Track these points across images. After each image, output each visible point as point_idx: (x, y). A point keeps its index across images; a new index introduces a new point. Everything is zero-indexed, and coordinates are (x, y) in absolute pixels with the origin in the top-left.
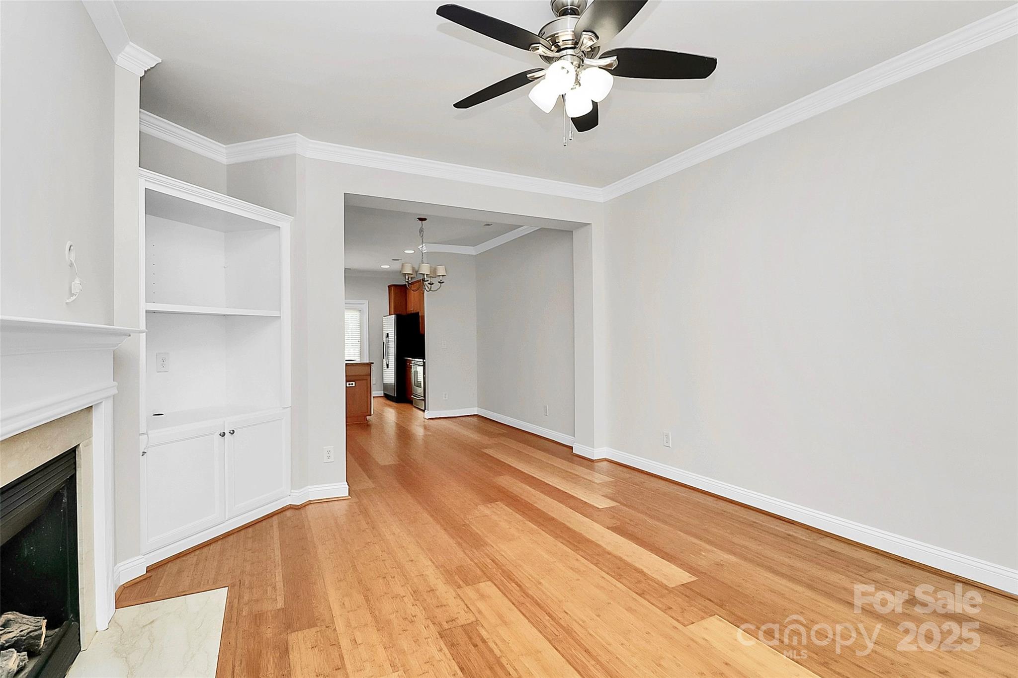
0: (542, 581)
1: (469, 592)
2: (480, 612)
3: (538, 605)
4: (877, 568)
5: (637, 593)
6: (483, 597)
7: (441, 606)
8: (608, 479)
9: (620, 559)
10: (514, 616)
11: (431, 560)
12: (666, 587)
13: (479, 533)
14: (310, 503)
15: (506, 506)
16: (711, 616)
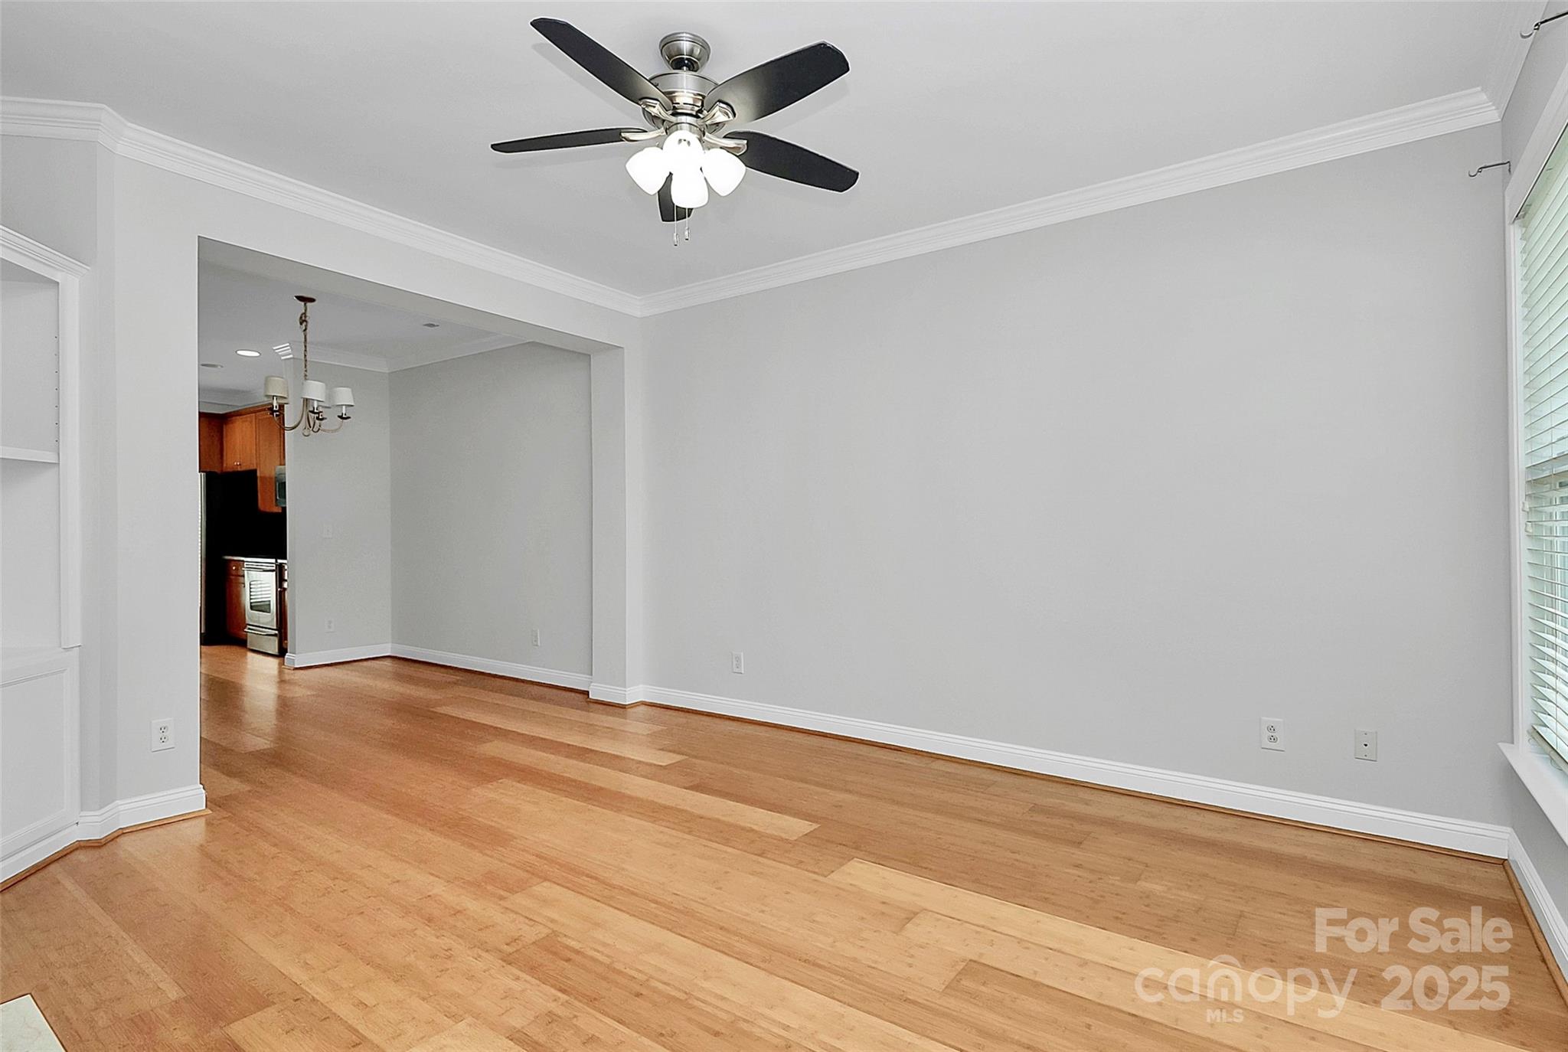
0: (624, 866)
1: (519, 900)
2: (553, 921)
3: (633, 893)
4: (994, 783)
5: (756, 855)
6: (545, 902)
7: (487, 927)
8: (657, 728)
9: (718, 821)
10: (607, 913)
11: (432, 874)
12: (787, 841)
13: (493, 824)
14: (122, 833)
15: (519, 782)
16: (849, 860)
